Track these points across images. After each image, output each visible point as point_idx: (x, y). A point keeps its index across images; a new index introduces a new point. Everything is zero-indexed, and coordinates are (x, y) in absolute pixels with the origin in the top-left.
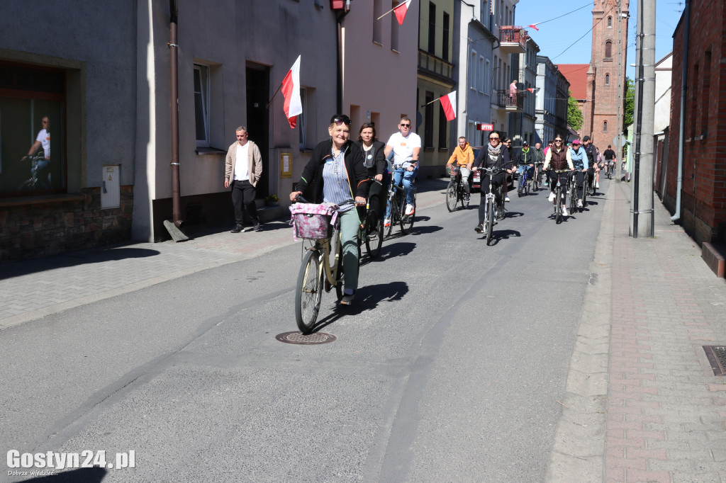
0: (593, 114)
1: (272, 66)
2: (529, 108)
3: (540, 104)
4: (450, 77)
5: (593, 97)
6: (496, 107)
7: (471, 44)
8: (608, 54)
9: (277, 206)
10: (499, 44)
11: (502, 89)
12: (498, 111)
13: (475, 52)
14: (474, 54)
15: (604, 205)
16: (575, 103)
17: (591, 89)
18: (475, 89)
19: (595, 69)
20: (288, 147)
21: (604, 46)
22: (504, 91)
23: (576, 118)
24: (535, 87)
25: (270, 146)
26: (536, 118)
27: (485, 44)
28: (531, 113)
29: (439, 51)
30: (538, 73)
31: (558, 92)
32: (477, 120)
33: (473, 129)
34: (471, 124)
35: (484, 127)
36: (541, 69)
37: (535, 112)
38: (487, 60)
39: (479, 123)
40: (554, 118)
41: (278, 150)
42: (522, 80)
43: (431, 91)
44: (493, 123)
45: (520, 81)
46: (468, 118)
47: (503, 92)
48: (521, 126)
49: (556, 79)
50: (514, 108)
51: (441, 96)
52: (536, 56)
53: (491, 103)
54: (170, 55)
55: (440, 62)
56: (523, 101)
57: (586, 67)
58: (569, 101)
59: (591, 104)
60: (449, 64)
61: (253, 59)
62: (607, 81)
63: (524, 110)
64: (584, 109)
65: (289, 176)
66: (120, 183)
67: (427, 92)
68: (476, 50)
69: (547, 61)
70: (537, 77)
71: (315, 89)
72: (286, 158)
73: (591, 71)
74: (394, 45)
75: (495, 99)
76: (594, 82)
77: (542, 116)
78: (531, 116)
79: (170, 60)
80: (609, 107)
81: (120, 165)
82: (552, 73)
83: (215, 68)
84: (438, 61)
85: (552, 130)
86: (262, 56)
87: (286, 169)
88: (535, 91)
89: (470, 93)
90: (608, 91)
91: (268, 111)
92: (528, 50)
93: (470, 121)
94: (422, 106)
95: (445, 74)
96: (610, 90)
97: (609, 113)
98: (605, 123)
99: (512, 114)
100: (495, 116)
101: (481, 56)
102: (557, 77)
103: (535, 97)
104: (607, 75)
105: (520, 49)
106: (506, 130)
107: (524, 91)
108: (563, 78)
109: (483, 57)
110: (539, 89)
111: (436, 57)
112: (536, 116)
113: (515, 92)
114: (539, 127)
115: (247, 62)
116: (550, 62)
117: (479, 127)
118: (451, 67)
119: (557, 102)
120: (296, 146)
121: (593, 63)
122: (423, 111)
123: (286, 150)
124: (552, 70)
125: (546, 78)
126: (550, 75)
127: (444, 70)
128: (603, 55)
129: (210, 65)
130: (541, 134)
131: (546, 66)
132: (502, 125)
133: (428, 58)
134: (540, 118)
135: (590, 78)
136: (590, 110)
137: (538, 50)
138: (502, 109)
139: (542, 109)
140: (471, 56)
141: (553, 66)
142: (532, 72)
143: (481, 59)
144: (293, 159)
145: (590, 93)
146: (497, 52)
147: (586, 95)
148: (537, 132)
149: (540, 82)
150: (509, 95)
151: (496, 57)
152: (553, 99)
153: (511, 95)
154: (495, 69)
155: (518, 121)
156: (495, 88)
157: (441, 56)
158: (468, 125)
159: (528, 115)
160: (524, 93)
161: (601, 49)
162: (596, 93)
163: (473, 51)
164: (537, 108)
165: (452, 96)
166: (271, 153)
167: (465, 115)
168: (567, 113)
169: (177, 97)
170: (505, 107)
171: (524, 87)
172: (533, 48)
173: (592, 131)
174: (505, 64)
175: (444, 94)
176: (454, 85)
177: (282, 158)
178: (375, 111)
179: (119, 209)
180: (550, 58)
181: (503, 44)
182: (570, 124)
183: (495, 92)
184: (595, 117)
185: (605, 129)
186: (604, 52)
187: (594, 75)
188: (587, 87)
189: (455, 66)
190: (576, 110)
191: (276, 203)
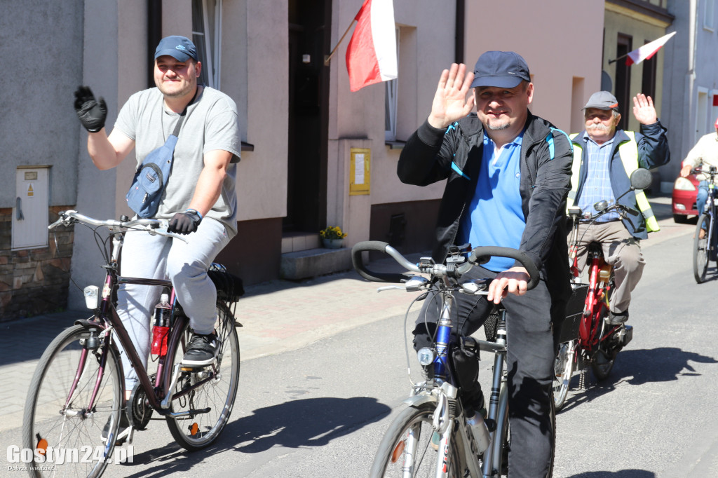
9: (342, 247)
18: (712, 29)
20: (364, 137)
25: (333, 133)
32: (714, 88)
33: (707, 104)
34: (702, 95)
41: (346, 142)
43: (628, 33)
46: (696, 84)
65: (366, 192)
66: (50, 200)
67: (620, 35)
71: (414, 29)
72: (360, 158)
81: (49, 167)
87: (360, 179)
89: (702, 36)
91: (328, 69)
93: (701, 90)
94: (610, 62)
120: (379, 136)
122: (611, 71)
123: (360, 142)
144: (372, 159)
158: (698, 98)
166: (332, 148)
167: (692, 77)
177: (352, 158)
179: (46, 251)
191: (340, 242)
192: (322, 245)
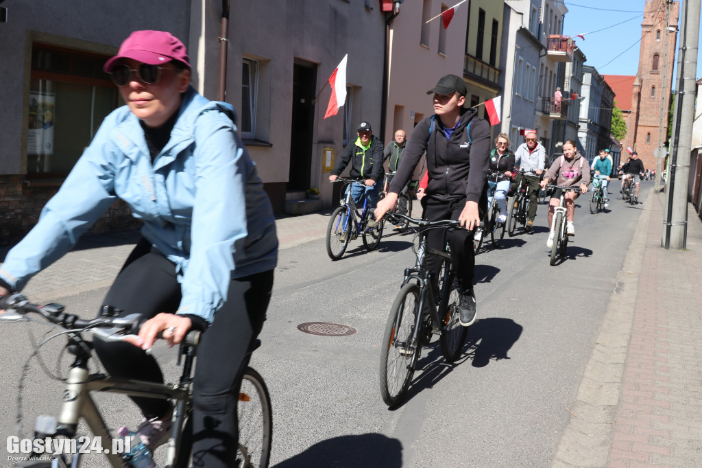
0: (637, 125)
1: (320, 64)
2: (573, 116)
3: (584, 113)
4: (496, 82)
5: (638, 108)
6: (540, 114)
7: (519, 51)
8: (655, 67)
9: (318, 199)
10: (546, 52)
11: (547, 96)
12: (542, 117)
13: (522, 59)
14: (521, 61)
15: (640, 214)
16: (619, 114)
17: (637, 100)
18: (520, 95)
19: (641, 81)
20: (331, 142)
21: (651, 59)
22: (549, 98)
23: (619, 128)
24: (580, 96)
25: (315, 140)
26: (580, 126)
27: (533, 51)
28: (575, 121)
29: (486, 56)
30: (583, 82)
31: (603, 102)
32: (520, 126)
33: (516, 134)
34: (514, 129)
35: (526, 132)
36: (587, 78)
37: (578, 120)
38: (534, 67)
39: (522, 128)
40: (598, 127)
41: (322, 145)
42: (567, 88)
43: (477, 95)
44: (536, 129)
45: (566, 89)
46: (511, 123)
47: (548, 100)
48: (564, 133)
49: (601, 89)
50: (558, 116)
51: (486, 100)
52: (582, 65)
53: (535, 110)
54: (220, 49)
55: (487, 67)
56: (567, 109)
57: (633, 78)
58: (614, 111)
59: (635, 115)
60: (496, 69)
61: (301, 56)
62: (653, 94)
63: (568, 118)
64: (629, 120)
67: (472, 96)
68: (522, 56)
69: (593, 71)
70: (583, 87)
71: (360, 88)
72: (329, 153)
73: (637, 82)
74: (441, 49)
75: (539, 106)
76: (639, 94)
77: (586, 124)
78: (575, 124)
79: (220, 54)
80: (654, 119)
82: (598, 83)
83: (264, 63)
84: (485, 66)
85: (595, 139)
86: (310, 54)
87: (328, 164)
88: (580, 100)
89: (516, 99)
90: (654, 103)
91: (314, 106)
92: (575, 59)
93: (514, 126)
95: (491, 79)
97: (653, 125)
98: (649, 134)
99: (556, 121)
100: (538, 123)
101: (528, 63)
102: (603, 88)
103: (579, 106)
104: (653, 88)
105: (567, 58)
106: (549, 136)
107: (569, 99)
108: (609, 88)
109: (530, 65)
110: (584, 98)
111: (483, 62)
112: (580, 124)
113: (559, 99)
114: (582, 136)
115: (295, 58)
116: (597, 73)
117: (522, 132)
118: (497, 72)
119: (601, 111)
120: (339, 142)
121: (639, 74)
123: (329, 145)
124: (598, 80)
125: (592, 87)
126: (595, 84)
127: (490, 75)
128: (650, 68)
129: (260, 61)
130: (583, 143)
131: (593, 76)
132: (546, 132)
133: (475, 63)
134: (584, 127)
135: (636, 90)
136: (635, 121)
137: (585, 60)
138: (546, 116)
139: (586, 117)
140: (518, 63)
141: (599, 76)
142: (577, 81)
143: (528, 66)
144: (335, 154)
145: (635, 105)
146: (544, 60)
147: (630, 106)
148: (580, 140)
149: (585, 91)
150: (553, 103)
151: (542, 65)
152: (597, 109)
153: (556, 103)
154: (541, 76)
155: (562, 128)
156: (540, 95)
157: (488, 62)
158: (512, 130)
159: (572, 123)
160: (569, 102)
161: (649, 61)
162: (641, 105)
163: (520, 58)
164: (580, 117)
165: (497, 101)
166: (314, 147)
167: (509, 119)
168: (611, 123)
169: (225, 89)
170: (549, 114)
171: (569, 96)
172: (580, 57)
173: (635, 141)
174: (551, 72)
175: (489, 98)
176: (500, 90)
177: (325, 153)
178: (419, 112)
180: (596, 68)
181: (550, 52)
182: (613, 134)
183: (540, 99)
184: (639, 128)
185: (648, 140)
186: (651, 64)
187: (640, 87)
188: (633, 96)
189: (502, 72)
190: (621, 121)
191: (317, 196)
192: (307, 197)
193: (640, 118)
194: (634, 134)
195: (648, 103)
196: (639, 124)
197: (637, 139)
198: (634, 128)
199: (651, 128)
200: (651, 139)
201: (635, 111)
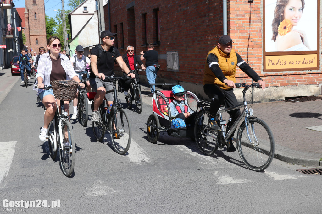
5: (29, 26)
8: (34, 2)
17: (28, 21)
19: (28, 10)
57: (23, 9)
59: (28, 30)
62: (36, 17)
64: (25, 33)
73: (26, 11)
76: (28, 18)
80: (38, 31)
90: (36, 22)
96: (38, 22)
97: (39, 34)
98: (37, 40)
104: (35, 14)
121: (27, 7)
128: (32, 3)
135: (26, 16)
136: (28, 33)
145: (27, 24)
147: (25, 25)
162: (30, 23)
173: (30, 45)
184: (31, 37)
185: (37, 43)
186: (32, 1)
187: (28, 14)
188: (25, 20)
193: (30, 31)
194: (29, 41)
195: (34, 22)
196: (30, 35)
197: (31, 43)
198: (29, 37)
199: (38, 36)
200: (39, 43)
201: (28, 28)
